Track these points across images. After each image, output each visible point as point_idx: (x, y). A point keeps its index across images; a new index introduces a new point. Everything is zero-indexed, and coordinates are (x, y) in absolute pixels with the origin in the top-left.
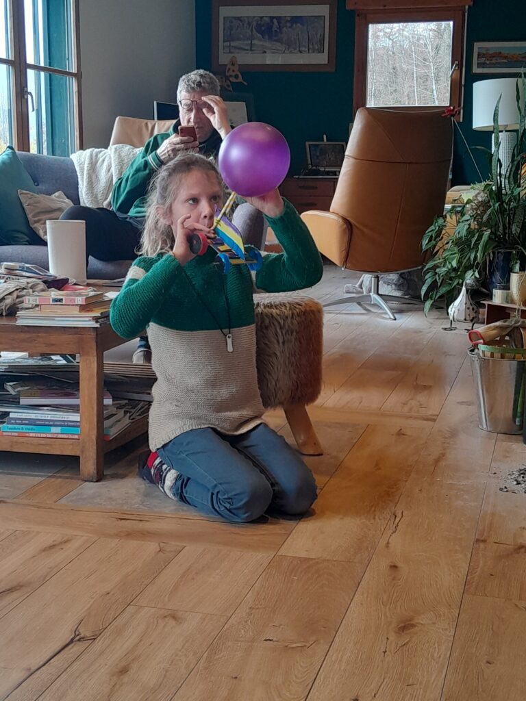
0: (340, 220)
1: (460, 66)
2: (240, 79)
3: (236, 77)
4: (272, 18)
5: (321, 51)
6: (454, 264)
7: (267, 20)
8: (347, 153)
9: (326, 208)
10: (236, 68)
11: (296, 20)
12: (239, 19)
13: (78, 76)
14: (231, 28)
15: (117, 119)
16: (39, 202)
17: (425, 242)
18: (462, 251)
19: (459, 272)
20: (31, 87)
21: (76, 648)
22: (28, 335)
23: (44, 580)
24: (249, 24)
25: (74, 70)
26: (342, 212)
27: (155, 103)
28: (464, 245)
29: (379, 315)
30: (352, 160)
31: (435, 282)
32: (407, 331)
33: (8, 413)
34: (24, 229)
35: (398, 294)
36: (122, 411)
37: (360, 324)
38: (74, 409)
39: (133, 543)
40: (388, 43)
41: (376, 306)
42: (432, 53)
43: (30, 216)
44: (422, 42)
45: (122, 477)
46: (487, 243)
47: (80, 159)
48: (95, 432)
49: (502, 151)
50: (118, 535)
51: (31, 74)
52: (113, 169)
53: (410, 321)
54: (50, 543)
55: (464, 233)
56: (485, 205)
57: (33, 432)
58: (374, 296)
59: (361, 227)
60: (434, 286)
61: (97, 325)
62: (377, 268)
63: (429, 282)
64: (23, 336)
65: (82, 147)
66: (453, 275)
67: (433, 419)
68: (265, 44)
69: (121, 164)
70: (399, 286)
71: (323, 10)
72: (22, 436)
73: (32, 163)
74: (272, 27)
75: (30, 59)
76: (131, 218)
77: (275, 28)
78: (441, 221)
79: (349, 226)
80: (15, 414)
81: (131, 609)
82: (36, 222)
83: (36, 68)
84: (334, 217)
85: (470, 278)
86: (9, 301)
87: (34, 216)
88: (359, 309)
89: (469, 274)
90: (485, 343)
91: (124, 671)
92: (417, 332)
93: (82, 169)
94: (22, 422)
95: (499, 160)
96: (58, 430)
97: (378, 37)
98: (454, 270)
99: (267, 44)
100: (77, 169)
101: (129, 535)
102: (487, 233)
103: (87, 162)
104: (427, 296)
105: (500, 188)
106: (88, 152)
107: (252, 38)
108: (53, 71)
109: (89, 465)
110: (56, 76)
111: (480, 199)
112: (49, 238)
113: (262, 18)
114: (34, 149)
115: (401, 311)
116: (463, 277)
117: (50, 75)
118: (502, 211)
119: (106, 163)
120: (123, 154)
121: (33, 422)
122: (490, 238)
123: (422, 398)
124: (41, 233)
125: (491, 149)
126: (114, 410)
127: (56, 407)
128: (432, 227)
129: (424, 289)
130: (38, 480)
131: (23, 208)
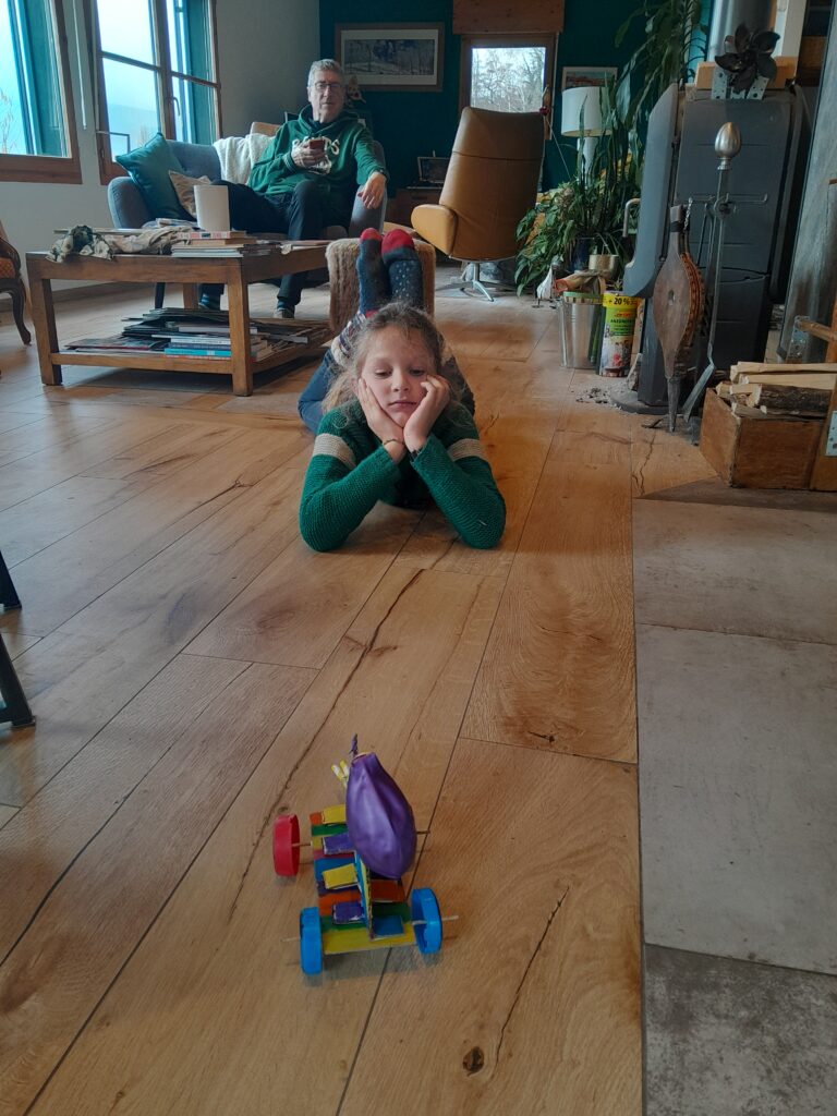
0: (448, 212)
1: (550, 89)
2: (360, 98)
3: (357, 95)
4: (387, 41)
5: (431, 73)
6: (543, 250)
7: (384, 43)
8: (454, 149)
9: (436, 202)
10: (357, 87)
11: (409, 43)
12: (358, 42)
13: (218, 86)
14: (351, 51)
15: (253, 124)
16: (186, 182)
17: (519, 231)
18: (550, 239)
19: (546, 258)
20: (176, 93)
21: (238, 491)
22: (182, 267)
23: (208, 453)
24: (367, 46)
25: (214, 81)
26: (449, 205)
27: (286, 114)
28: (552, 233)
29: (480, 299)
30: (458, 156)
31: (526, 268)
32: (502, 308)
33: (169, 340)
34: (175, 207)
35: (496, 282)
36: (266, 342)
37: (465, 304)
38: (228, 336)
39: (280, 433)
40: (488, 93)
41: (478, 291)
42: (525, 103)
43: (180, 195)
44: (516, 93)
45: (270, 394)
46: (570, 232)
47: (221, 146)
48: (243, 353)
49: (586, 150)
50: (267, 428)
51: (175, 81)
52: (251, 155)
53: (505, 302)
54: (211, 431)
55: (552, 221)
56: (569, 199)
57: (192, 355)
58: (475, 282)
59: (467, 219)
60: (525, 272)
61: (241, 256)
62: (478, 257)
63: (521, 267)
64: (178, 267)
65: (222, 136)
66: (542, 260)
67: (523, 361)
68: (381, 65)
69: (258, 151)
70: (496, 276)
71: (432, 34)
72: (182, 357)
73: (181, 150)
74: (387, 50)
75: (174, 68)
76: (268, 196)
77: (390, 51)
78: (533, 213)
79: (455, 218)
80: (175, 339)
81: (279, 470)
82: (186, 200)
83: (180, 75)
84: (442, 208)
85: (555, 262)
86: (164, 240)
87: (184, 195)
88: (462, 294)
89: (556, 258)
90: (569, 291)
91: (277, 503)
92: (510, 308)
93: (224, 155)
94: (182, 346)
95: (583, 156)
96: (212, 353)
97: (479, 87)
98: (542, 256)
99: (383, 65)
100: (219, 154)
101: (277, 427)
102: (570, 223)
103: (228, 148)
104: (519, 282)
105: (583, 182)
106: (228, 139)
107: (370, 60)
108: (195, 79)
109: (240, 382)
110: (198, 86)
111: (566, 194)
112: (198, 214)
113: (378, 41)
114: (180, 138)
115: (497, 296)
116: (549, 262)
117: (193, 84)
118: (584, 202)
119: (244, 150)
120: (259, 142)
121: (190, 346)
122: (572, 228)
123: (514, 348)
124: (190, 210)
125: (576, 146)
126: (259, 340)
127: (210, 335)
128: (526, 218)
129: (518, 273)
130: (197, 395)
131: (174, 189)
